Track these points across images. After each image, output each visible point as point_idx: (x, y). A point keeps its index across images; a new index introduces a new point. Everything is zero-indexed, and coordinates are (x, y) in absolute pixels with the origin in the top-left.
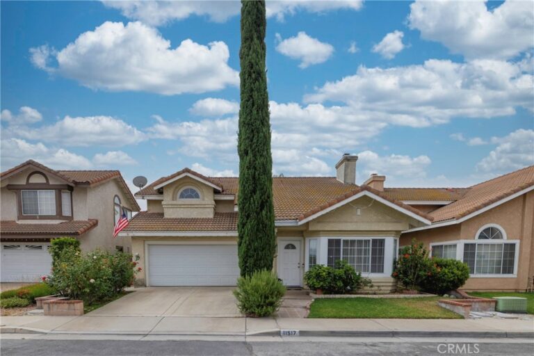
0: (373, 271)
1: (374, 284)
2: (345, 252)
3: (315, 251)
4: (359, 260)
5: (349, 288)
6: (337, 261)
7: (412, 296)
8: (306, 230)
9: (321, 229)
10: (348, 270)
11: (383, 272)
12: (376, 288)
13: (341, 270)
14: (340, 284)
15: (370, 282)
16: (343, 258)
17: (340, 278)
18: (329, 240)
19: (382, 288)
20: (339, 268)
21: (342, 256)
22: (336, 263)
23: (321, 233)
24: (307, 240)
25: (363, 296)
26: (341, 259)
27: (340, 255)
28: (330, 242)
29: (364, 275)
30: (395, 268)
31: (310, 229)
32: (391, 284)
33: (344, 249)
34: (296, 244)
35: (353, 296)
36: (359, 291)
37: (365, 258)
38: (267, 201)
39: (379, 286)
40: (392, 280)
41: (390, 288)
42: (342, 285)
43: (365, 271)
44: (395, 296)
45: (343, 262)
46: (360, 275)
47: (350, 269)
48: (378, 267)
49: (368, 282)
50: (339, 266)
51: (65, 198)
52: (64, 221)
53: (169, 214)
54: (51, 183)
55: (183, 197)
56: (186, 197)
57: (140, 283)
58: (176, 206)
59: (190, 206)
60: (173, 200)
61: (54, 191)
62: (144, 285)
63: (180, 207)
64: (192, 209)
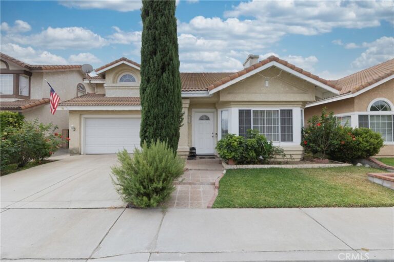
0: (283, 140)
1: (286, 153)
2: (256, 121)
3: (227, 122)
4: (269, 129)
5: (261, 157)
6: (248, 130)
8: (218, 102)
9: (231, 100)
10: (260, 140)
11: (292, 140)
13: (254, 139)
14: (253, 154)
15: (282, 152)
16: (254, 127)
17: (253, 147)
18: (239, 110)
20: (250, 138)
21: (252, 126)
22: (247, 132)
23: (232, 103)
24: (219, 111)
25: (277, 166)
26: (252, 128)
27: (250, 125)
28: (241, 112)
29: (275, 144)
31: (221, 100)
33: (254, 119)
34: (210, 115)
35: (266, 166)
37: (274, 127)
38: (169, 64)
39: (290, 155)
43: (275, 140)
45: (254, 131)
46: (271, 144)
47: (263, 139)
48: (287, 135)
49: (280, 152)
50: (250, 135)
51: (24, 81)
52: (20, 99)
53: (109, 94)
54: (11, 68)
55: (122, 81)
56: (125, 81)
57: (75, 151)
58: (115, 88)
59: (126, 88)
60: (113, 83)
61: (13, 75)
62: (78, 153)
63: (119, 88)
64: (128, 90)
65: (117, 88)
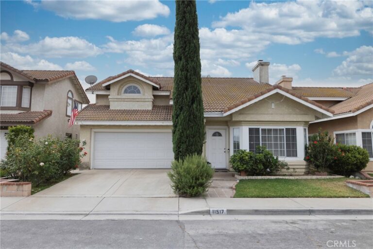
0: (289, 155)
1: (290, 167)
2: (264, 139)
3: (238, 138)
4: (276, 146)
5: (268, 170)
7: (323, 177)
8: (229, 121)
9: (243, 120)
10: (267, 155)
11: (297, 156)
12: (292, 170)
13: (262, 155)
14: (261, 167)
15: (286, 165)
16: (262, 144)
17: (261, 161)
19: (297, 170)
20: (259, 153)
21: (261, 142)
22: (256, 149)
24: (231, 128)
25: (281, 177)
27: (259, 141)
28: (251, 130)
29: (281, 159)
30: (306, 153)
31: (233, 120)
32: (304, 167)
33: (262, 137)
34: (222, 132)
35: (273, 177)
36: (278, 173)
37: (281, 144)
38: (197, 96)
39: (294, 169)
40: (305, 163)
41: (304, 170)
42: (262, 167)
43: (281, 155)
44: (309, 177)
45: (262, 147)
46: (277, 159)
47: (269, 154)
48: (292, 151)
49: (284, 165)
50: (259, 151)
51: (26, 92)
52: (22, 112)
53: (114, 106)
54: (15, 80)
55: (127, 93)
56: (129, 93)
57: (84, 166)
58: (120, 100)
59: (132, 100)
60: (118, 95)
61: (17, 86)
62: (88, 167)
63: (124, 100)
64: (134, 103)
65: (123, 100)
